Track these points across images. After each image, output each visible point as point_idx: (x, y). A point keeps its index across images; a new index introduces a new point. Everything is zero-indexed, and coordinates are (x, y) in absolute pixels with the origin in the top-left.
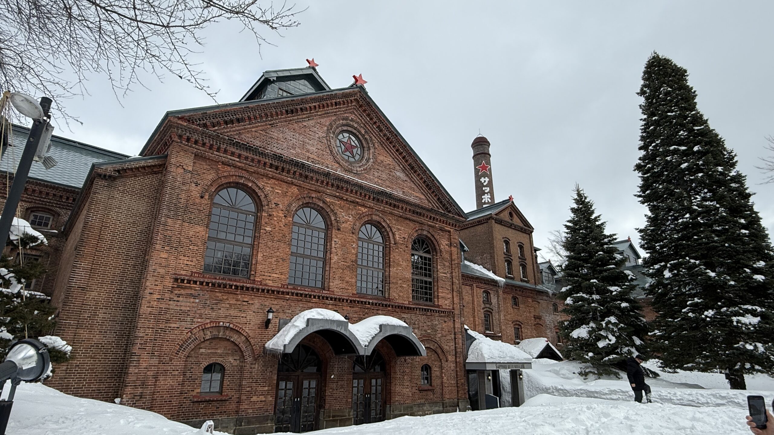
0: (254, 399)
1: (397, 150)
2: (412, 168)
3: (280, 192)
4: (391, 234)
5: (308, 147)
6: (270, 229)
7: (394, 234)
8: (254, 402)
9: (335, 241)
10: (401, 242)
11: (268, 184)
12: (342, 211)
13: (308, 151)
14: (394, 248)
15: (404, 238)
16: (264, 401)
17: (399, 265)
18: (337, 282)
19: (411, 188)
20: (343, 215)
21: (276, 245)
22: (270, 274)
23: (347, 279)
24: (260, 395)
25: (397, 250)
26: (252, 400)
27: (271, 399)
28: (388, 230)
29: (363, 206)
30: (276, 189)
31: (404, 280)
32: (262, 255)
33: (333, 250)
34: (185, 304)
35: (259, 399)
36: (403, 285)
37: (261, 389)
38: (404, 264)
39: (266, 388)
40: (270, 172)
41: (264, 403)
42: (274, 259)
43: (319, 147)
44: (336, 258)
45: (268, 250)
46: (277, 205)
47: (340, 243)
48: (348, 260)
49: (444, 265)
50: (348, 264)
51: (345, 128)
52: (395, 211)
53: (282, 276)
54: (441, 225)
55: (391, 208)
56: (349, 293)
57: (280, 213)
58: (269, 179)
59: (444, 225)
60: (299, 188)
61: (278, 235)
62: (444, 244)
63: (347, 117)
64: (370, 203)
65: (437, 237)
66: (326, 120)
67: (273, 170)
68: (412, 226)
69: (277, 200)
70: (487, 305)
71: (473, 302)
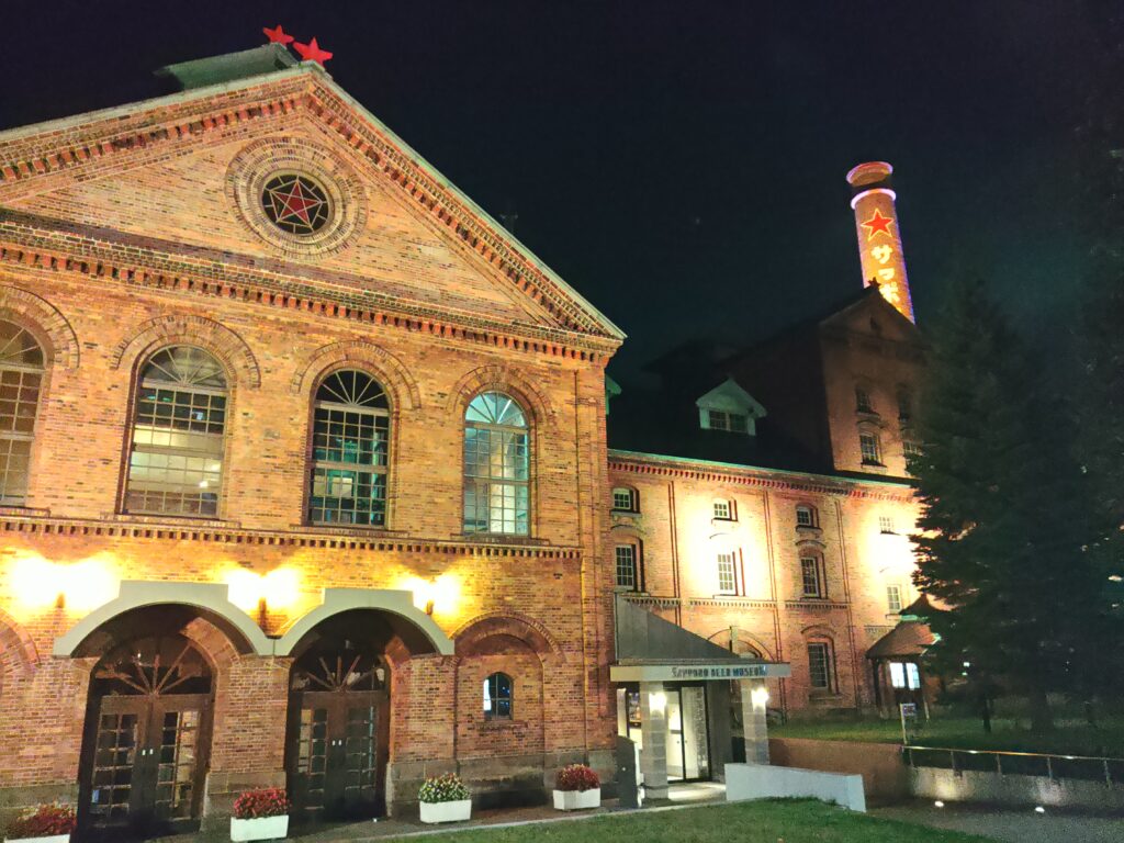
0: (29, 751)
1: (423, 199)
2: (466, 235)
3: (100, 318)
4: (402, 390)
5: (178, 215)
6: (74, 399)
7: (410, 389)
8: (27, 757)
9: (245, 414)
10: (434, 404)
11: (71, 303)
12: (265, 345)
13: (176, 224)
14: (412, 419)
15: (443, 395)
16: (52, 756)
17: (424, 455)
18: (249, 500)
19: (465, 281)
20: (265, 355)
21: (86, 429)
22: (71, 494)
23: (277, 493)
24: (42, 744)
25: (421, 423)
26: (21, 753)
27: (71, 751)
28: (395, 379)
29: (324, 331)
30: (90, 313)
31: (439, 487)
32: (51, 455)
33: (239, 433)
35: (39, 753)
36: (436, 500)
37: (47, 731)
38: (441, 451)
39: (59, 730)
40: (73, 279)
41: (52, 760)
42: (83, 461)
43: (207, 212)
44: (247, 449)
45: (68, 443)
46: (91, 346)
47: (258, 415)
48: (280, 453)
49: (560, 449)
50: (277, 462)
51: (281, 164)
52: (416, 337)
53: (102, 498)
54: (549, 357)
55: (402, 330)
56: (282, 524)
57: (102, 365)
58: (73, 292)
59: (559, 358)
60: (150, 306)
61: (92, 410)
62: (560, 400)
63: (285, 139)
64: (342, 324)
65: (539, 385)
66: (228, 150)
67: (77, 273)
68: (466, 366)
69: (91, 336)
70: (809, 535)
71: (768, 529)
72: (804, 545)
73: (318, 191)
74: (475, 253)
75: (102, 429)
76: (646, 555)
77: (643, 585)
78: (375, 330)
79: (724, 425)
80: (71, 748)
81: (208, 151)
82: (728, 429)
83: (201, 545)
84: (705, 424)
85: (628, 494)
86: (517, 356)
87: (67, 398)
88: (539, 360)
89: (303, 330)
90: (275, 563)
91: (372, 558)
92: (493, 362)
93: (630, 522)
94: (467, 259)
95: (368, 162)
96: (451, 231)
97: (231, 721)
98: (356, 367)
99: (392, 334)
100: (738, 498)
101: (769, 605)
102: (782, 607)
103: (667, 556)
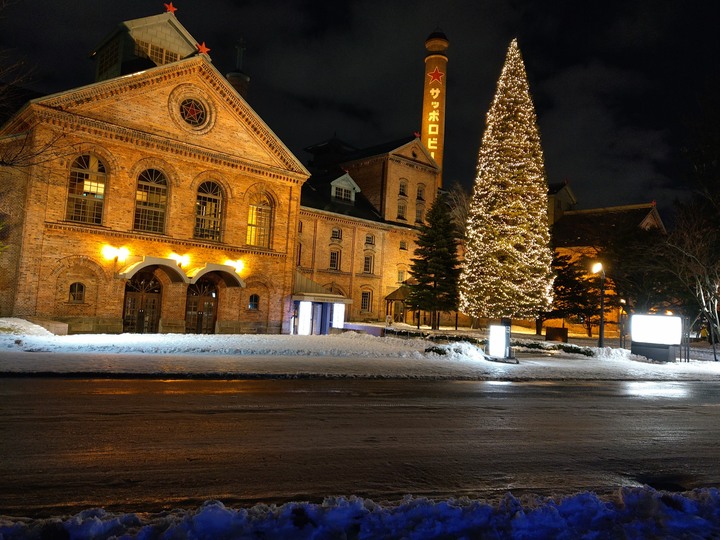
0: (108, 307)
1: (240, 113)
2: (255, 129)
3: (126, 157)
4: (228, 190)
5: (151, 116)
7: (231, 190)
9: (175, 197)
10: (239, 197)
11: (116, 151)
12: (182, 171)
13: (150, 120)
14: (232, 202)
15: (242, 193)
16: (115, 309)
17: (234, 216)
18: (176, 228)
19: (253, 148)
20: (182, 175)
21: (122, 199)
22: (118, 223)
23: (185, 227)
24: (112, 305)
25: (234, 204)
28: (226, 186)
29: (202, 166)
30: (122, 155)
32: (111, 208)
33: (173, 204)
34: (55, 243)
35: (111, 308)
37: (113, 301)
39: (116, 301)
40: (117, 142)
41: (115, 311)
42: (121, 211)
43: (162, 116)
44: (175, 210)
45: (116, 204)
46: (123, 168)
47: (179, 198)
48: (186, 212)
49: (283, 217)
50: (185, 215)
51: (187, 95)
52: (234, 170)
53: (128, 224)
54: (282, 181)
55: (230, 168)
56: (186, 238)
57: (126, 175)
58: (116, 147)
59: (285, 181)
60: (142, 153)
61: (124, 192)
62: (284, 198)
63: (190, 84)
64: (209, 164)
65: (277, 192)
66: (169, 89)
67: (119, 140)
68: (251, 182)
69: (123, 164)
70: (370, 247)
71: (353, 244)
72: (367, 251)
73: (200, 107)
74: (258, 137)
75: (127, 200)
78: (220, 167)
79: (341, 194)
80: (120, 308)
81: (162, 89)
82: (343, 197)
83: (161, 244)
86: (270, 179)
87: (116, 188)
88: (278, 182)
89: (195, 166)
90: (184, 252)
91: (216, 252)
92: (261, 182)
94: (254, 138)
95: (220, 96)
96: (249, 127)
97: (169, 303)
98: (212, 180)
99: (227, 169)
100: (343, 229)
101: (350, 274)
102: (354, 276)
103: (311, 251)
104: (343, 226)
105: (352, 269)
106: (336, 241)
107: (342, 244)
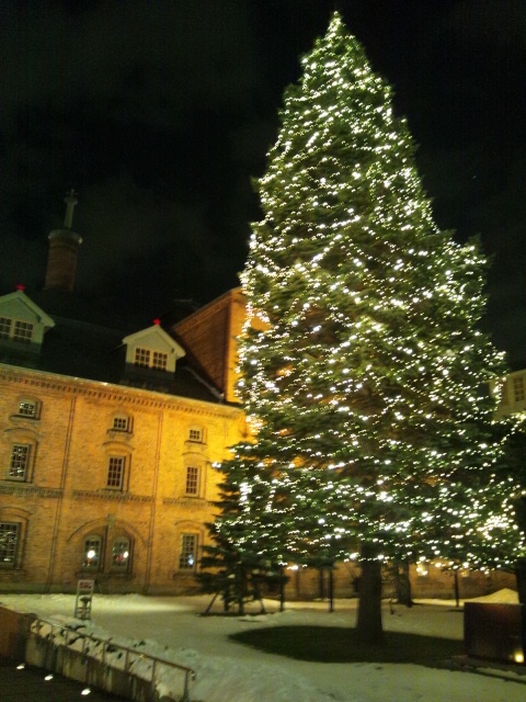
70: (196, 448)
71: (159, 441)
72: (190, 456)
76: (39, 454)
77: (32, 478)
79: (148, 360)
82: (151, 364)
84: (131, 358)
85: (34, 404)
93: (30, 427)
100: (136, 414)
101: (148, 500)
102: (159, 502)
103: (59, 455)
104: (135, 410)
105: (155, 487)
106: (120, 437)
107: (135, 441)
